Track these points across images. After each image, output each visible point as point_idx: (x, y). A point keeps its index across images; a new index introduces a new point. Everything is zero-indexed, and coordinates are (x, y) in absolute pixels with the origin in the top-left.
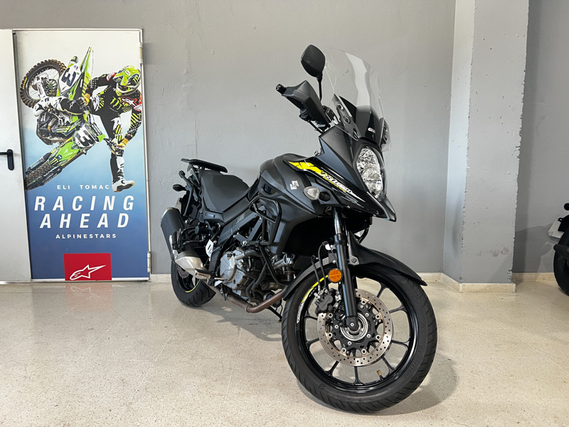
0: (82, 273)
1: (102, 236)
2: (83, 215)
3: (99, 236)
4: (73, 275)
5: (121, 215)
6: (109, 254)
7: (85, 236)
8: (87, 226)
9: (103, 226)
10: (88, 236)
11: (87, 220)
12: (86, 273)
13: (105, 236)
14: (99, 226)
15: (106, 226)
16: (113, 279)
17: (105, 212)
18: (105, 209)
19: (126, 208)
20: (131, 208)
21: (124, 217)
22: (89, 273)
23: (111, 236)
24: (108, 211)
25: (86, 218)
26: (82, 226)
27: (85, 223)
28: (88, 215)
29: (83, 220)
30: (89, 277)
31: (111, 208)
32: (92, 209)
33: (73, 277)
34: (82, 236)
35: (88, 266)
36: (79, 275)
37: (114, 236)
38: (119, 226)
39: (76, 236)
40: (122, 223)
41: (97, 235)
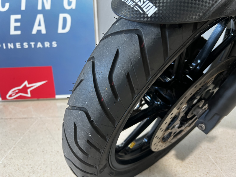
0: (20, 91)
1: (39, 45)
2: (13, 17)
3: (36, 45)
4: (10, 93)
5: (61, 16)
6: (50, 68)
7: (18, 45)
8: (18, 32)
9: (39, 31)
10: (22, 45)
11: (18, 24)
12: (25, 90)
13: (43, 45)
14: (34, 32)
15: (44, 31)
16: (57, 97)
17: (40, 12)
18: (40, 7)
19: (67, 7)
20: (73, 6)
21: (65, 19)
22: (29, 90)
23: (51, 45)
24: (43, 11)
25: (16, 21)
26: (13, 32)
27: (16, 28)
28: (19, 17)
29: (13, 24)
30: (29, 95)
31: (48, 7)
32: (23, 8)
33: (10, 96)
34: (15, 46)
35: (26, 83)
36: (17, 93)
37: (54, 44)
38: (60, 31)
39: (7, 46)
40: (64, 27)
41: (32, 44)
